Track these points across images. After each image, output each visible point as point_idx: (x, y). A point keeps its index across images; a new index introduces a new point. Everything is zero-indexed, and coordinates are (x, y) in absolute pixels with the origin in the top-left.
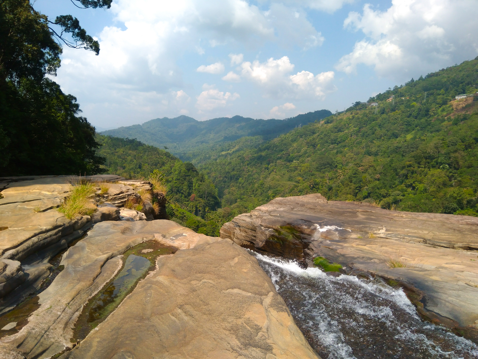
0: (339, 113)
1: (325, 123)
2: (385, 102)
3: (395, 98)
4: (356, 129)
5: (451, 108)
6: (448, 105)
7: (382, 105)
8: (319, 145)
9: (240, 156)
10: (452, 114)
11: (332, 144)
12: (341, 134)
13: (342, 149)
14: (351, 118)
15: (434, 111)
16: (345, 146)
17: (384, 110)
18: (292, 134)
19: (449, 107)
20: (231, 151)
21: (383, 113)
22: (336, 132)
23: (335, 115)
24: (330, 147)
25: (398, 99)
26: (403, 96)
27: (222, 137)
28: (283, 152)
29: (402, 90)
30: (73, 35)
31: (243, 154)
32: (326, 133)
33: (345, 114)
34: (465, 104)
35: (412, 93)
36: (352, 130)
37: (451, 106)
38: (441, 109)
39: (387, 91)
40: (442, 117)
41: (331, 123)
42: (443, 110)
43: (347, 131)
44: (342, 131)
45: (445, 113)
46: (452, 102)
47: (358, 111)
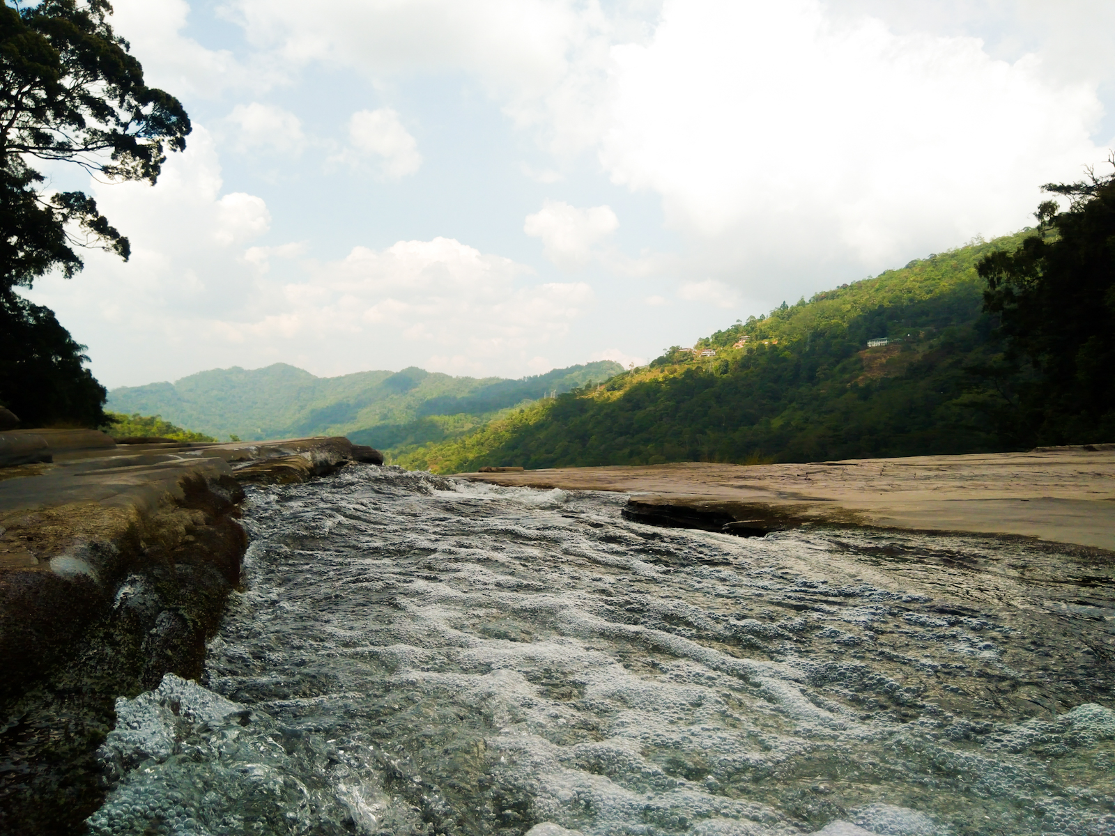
0: (637, 371)
1: (608, 390)
2: (730, 350)
3: (751, 341)
4: (671, 403)
5: (858, 366)
6: (853, 359)
7: (723, 356)
8: (594, 437)
9: (417, 459)
10: (861, 378)
11: (621, 434)
12: (640, 414)
13: (642, 448)
14: (660, 380)
15: (825, 370)
16: (647, 441)
17: (727, 365)
18: (535, 411)
19: (856, 363)
20: (396, 447)
21: (725, 372)
22: (629, 410)
23: (628, 373)
24: (617, 441)
25: (755, 345)
26: (765, 337)
27: (375, 414)
28: (516, 451)
29: (764, 325)
30: (82, 223)
31: (424, 455)
32: (609, 411)
33: (650, 371)
34: (885, 357)
35: (784, 333)
36: (662, 406)
37: (860, 360)
38: (839, 366)
39: (735, 326)
40: (841, 383)
41: (619, 389)
42: (844, 370)
43: (652, 408)
44: (640, 408)
45: (847, 376)
46: (861, 352)
47: (677, 367)
